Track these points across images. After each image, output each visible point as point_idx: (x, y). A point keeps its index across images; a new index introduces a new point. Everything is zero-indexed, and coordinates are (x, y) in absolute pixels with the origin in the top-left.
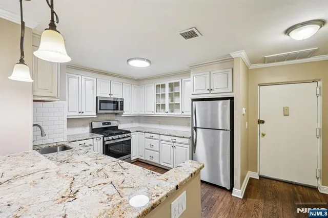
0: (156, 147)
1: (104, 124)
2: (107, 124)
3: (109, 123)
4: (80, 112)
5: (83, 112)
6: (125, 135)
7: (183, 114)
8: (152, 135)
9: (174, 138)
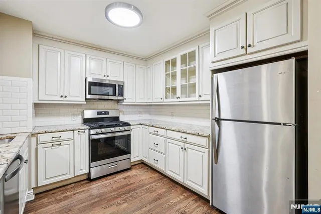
0: (161, 148)
1: (99, 113)
2: (104, 114)
3: (107, 113)
4: (62, 97)
5: (66, 97)
6: (122, 128)
7: (201, 99)
8: (156, 129)
9: (184, 135)
